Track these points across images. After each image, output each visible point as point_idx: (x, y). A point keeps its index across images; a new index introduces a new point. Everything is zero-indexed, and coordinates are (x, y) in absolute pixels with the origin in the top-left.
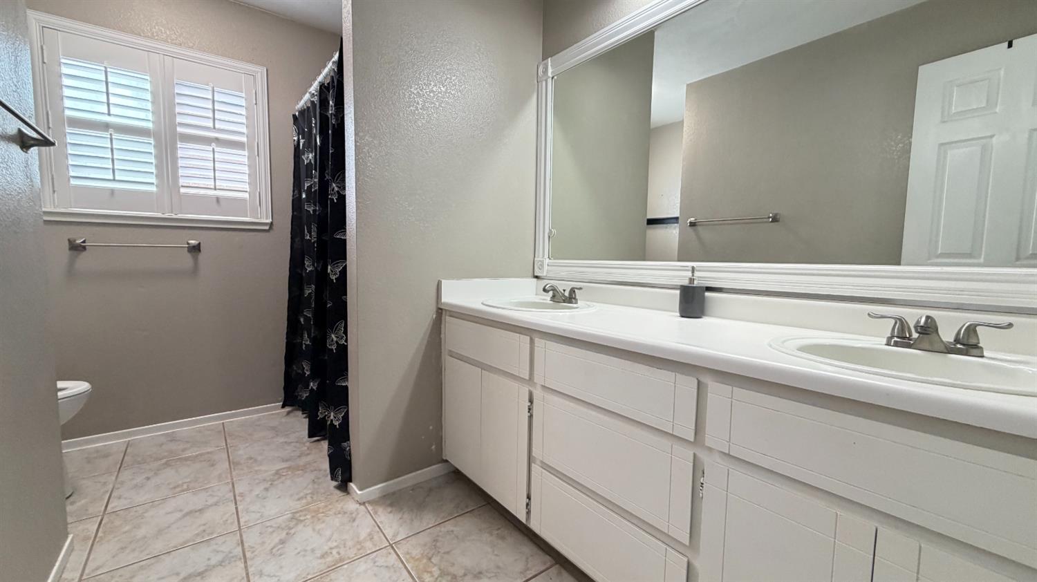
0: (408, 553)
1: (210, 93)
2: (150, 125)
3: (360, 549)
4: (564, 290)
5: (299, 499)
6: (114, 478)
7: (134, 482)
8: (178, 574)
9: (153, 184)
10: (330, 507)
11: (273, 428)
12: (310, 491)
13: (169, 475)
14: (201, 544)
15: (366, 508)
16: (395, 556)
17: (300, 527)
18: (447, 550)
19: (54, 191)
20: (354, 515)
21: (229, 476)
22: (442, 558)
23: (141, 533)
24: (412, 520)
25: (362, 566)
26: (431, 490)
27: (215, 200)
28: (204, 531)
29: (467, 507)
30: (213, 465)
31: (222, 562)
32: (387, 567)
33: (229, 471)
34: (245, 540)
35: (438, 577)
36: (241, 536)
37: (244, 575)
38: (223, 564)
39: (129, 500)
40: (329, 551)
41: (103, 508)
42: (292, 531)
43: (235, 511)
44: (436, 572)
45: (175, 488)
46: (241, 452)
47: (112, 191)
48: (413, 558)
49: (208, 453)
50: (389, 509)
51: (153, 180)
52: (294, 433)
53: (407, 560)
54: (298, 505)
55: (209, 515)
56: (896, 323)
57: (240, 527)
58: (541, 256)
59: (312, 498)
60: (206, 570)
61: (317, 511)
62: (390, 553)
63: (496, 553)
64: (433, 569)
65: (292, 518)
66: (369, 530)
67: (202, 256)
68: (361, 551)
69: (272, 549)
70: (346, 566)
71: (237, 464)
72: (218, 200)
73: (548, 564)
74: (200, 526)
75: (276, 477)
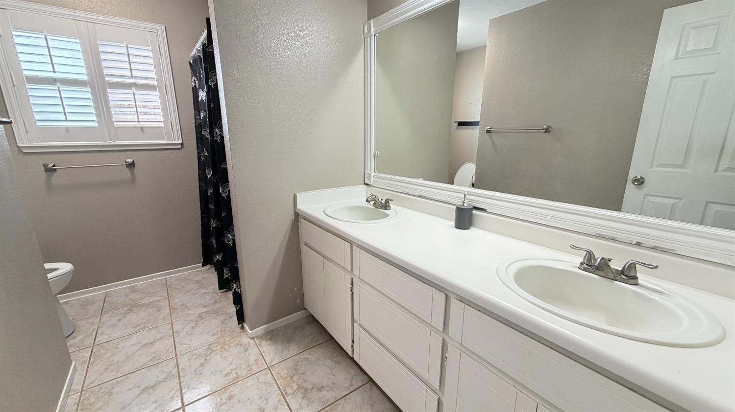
0: (278, 374)
1: (125, 49)
2: (85, 77)
3: (250, 371)
4: (382, 200)
5: (213, 335)
6: (98, 319)
7: (111, 323)
8: (139, 387)
9: (94, 121)
10: (232, 340)
11: (198, 282)
12: (220, 329)
13: (133, 318)
14: (153, 367)
15: (255, 341)
16: (271, 375)
17: (213, 354)
18: (303, 372)
19: (27, 132)
20: (247, 347)
21: (170, 317)
22: (300, 376)
23: (116, 359)
24: (283, 350)
25: (250, 382)
26: (296, 328)
27: (140, 130)
28: (154, 357)
29: (318, 341)
30: (159, 310)
31: (166, 379)
32: (265, 383)
33: (169, 315)
34: (179, 363)
35: (297, 389)
36: (177, 361)
37: (179, 387)
38: (166, 380)
39: (108, 336)
40: (230, 372)
41: (93, 341)
42: (208, 358)
43: (173, 343)
44: (295, 386)
45: (136, 327)
46: (177, 300)
47: (67, 128)
48: (281, 377)
49: (156, 301)
50: (269, 343)
51: (94, 118)
52: (212, 285)
53: (278, 378)
54: (212, 339)
55: (157, 346)
56: (586, 255)
57: (176, 356)
58: (369, 169)
59: (221, 334)
60: (156, 384)
61: (224, 344)
62: (267, 373)
63: (333, 374)
64: (293, 385)
65: (208, 349)
66: (256, 357)
67: (137, 170)
68: (250, 372)
69: (196, 370)
70: (240, 382)
71: (175, 309)
72: (142, 129)
73: (366, 381)
74: (152, 354)
75: (199, 319)
